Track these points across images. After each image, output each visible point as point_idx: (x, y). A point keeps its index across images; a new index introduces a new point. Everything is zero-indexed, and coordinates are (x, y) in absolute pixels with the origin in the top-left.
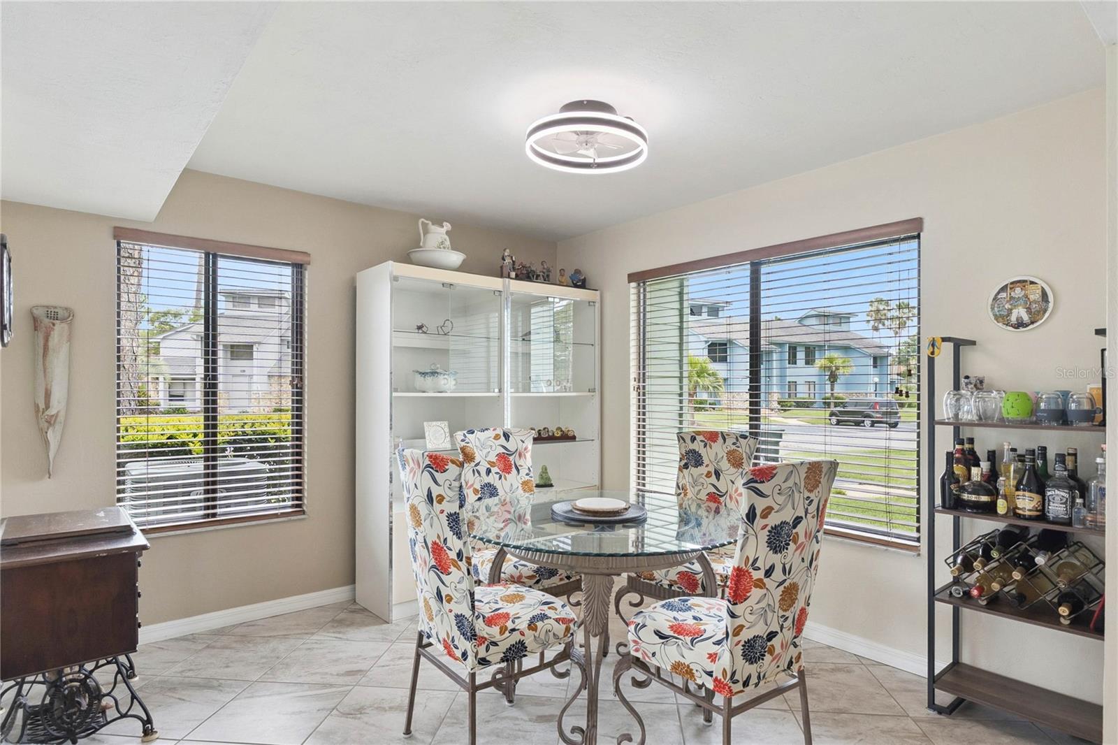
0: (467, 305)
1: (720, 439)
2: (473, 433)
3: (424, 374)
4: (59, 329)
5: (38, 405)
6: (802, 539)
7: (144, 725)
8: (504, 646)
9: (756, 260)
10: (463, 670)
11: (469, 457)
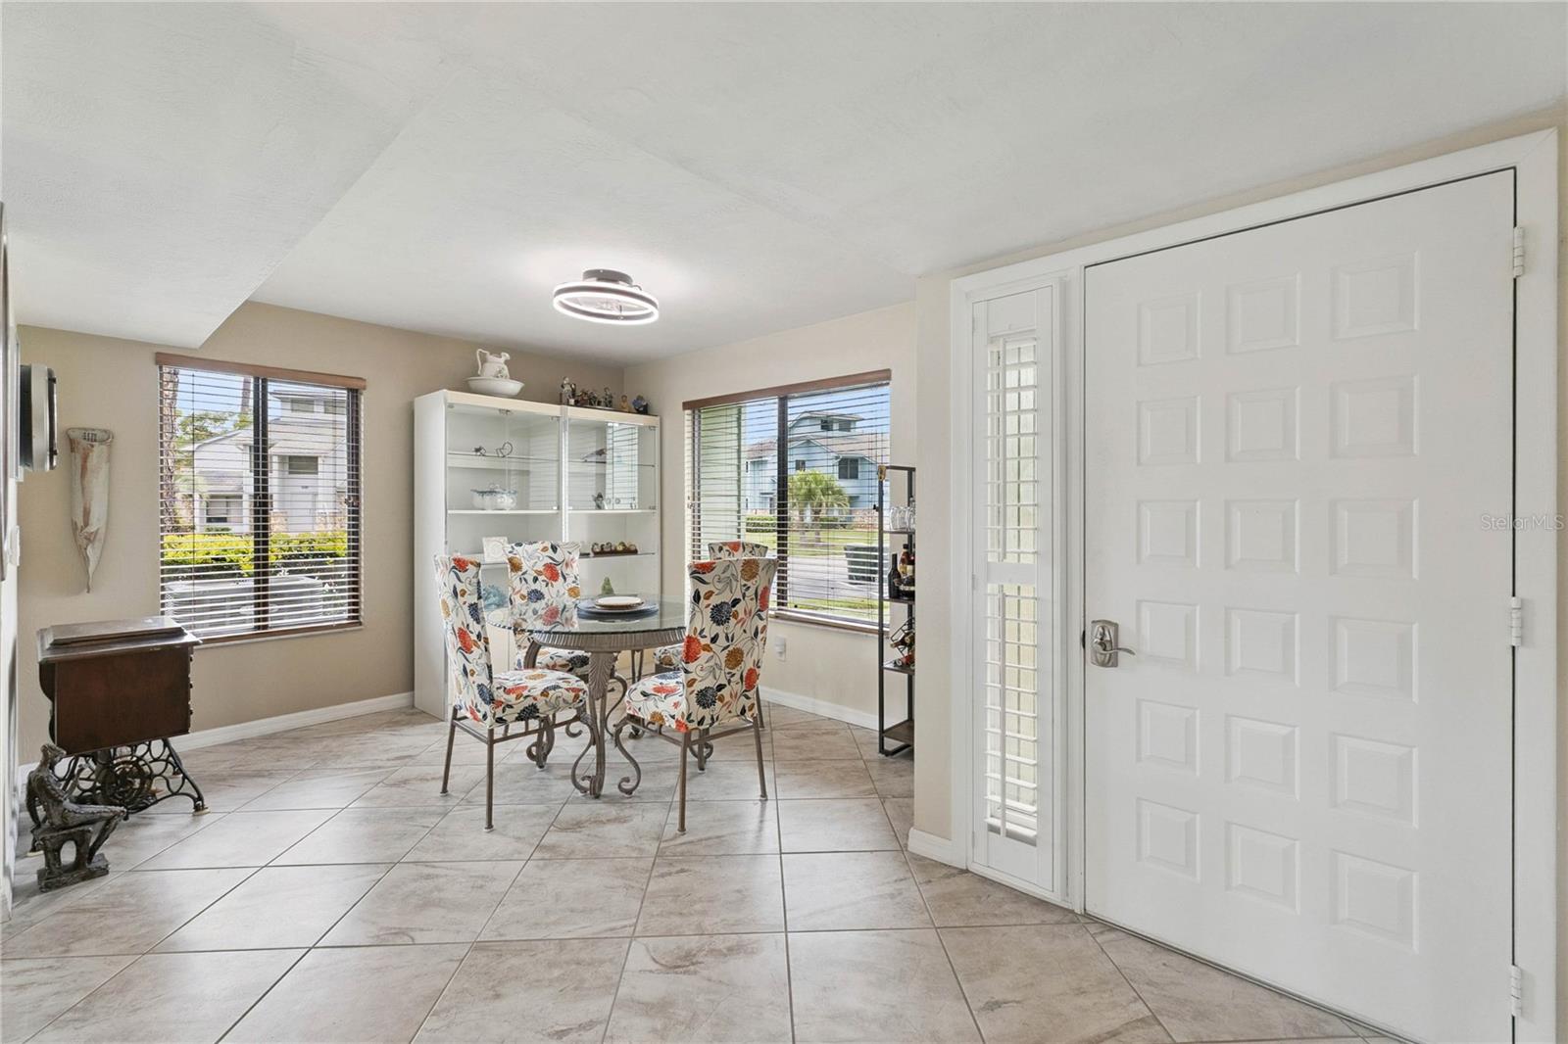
0: (528, 428)
1: (741, 548)
2: (521, 545)
3: (483, 493)
4: (98, 450)
5: (76, 523)
6: (741, 615)
7: (195, 802)
8: (518, 708)
9: (784, 395)
10: (483, 728)
11: (515, 566)
